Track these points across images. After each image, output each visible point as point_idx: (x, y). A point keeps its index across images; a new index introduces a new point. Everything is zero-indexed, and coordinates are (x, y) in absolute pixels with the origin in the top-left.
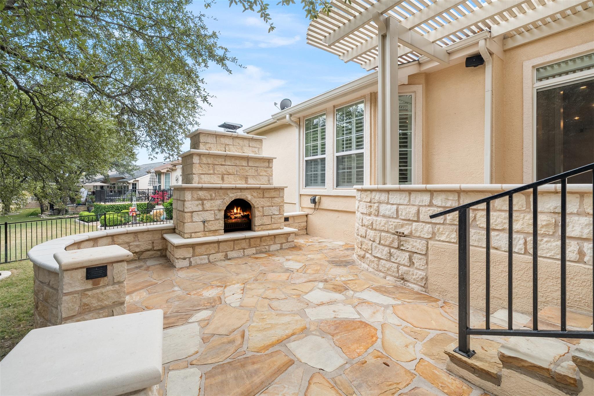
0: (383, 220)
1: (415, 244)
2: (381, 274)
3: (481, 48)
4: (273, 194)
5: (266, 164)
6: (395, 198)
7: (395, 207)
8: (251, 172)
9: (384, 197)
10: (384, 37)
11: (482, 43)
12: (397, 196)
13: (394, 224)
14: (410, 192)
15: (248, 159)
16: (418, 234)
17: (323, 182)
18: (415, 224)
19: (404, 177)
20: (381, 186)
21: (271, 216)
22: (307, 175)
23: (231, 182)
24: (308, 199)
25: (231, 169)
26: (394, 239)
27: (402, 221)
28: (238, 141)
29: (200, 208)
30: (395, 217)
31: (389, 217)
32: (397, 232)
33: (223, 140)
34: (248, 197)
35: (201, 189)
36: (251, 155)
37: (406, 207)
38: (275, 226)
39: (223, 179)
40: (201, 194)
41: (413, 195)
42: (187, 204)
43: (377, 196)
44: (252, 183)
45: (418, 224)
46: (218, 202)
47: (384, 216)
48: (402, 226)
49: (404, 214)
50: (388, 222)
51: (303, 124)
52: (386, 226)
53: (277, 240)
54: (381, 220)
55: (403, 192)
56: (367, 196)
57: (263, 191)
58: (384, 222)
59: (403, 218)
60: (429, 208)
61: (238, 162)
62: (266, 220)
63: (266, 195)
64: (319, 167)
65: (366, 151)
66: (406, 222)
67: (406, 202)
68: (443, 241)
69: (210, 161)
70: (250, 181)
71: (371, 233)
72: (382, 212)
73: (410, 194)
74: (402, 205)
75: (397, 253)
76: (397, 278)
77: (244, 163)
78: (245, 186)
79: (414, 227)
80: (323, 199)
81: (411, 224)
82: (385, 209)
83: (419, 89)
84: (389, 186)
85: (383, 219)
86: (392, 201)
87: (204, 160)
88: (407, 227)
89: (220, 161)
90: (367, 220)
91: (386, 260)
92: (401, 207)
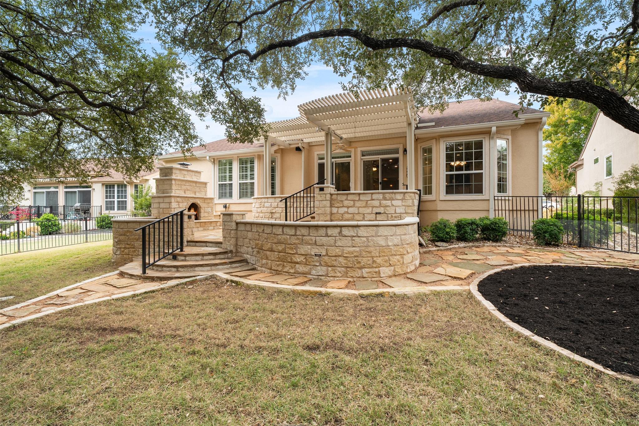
0: (266, 209)
3: (300, 145)
4: (209, 201)
5: (204, 186)
6: (270, 200)
7: (270, 203)
8: (197, 189)
9: (266, 200)
10: (266, 141)
11: (300, 144)
13: (270, 209)
14: (275, 198)
15: (196, 182)
16: (278, 212)
17: (231, 195)
18: (277, 209)
19: (273, 193)
20: (265, 196)
21: (208, 213)
22: (219, 192)
23: (189, 194)
24: (222, 206)
25: (189, 188)
26: (270, 215)
28: (190, 172)
29: (178, 206)
30: (270, 207)
31: (268, 207)
32: (271, 212)
33: (183, 172)
34: (198, 202)
35: (178, 197)
36: (196, 180)
38: (210, 218)
39: (185, 192)
40: (179, 199)
42: (173, 204)
43: (263, 200)
44: (198, 195)
46: (185, 204)
48: (273, 210)
49: (273, 205)
50: (268, 209)
51: (216, 162)
52: (267, 211)
53: (212, 225)
55: (273, 198)
56: (259, 201)
57: (204, 199)
59: (273, 207)
61: (191, 184)
62: (206, 215)
63: (206, 201)
64: (228, 188)
65: (255, 181)
67: (273, 201)
69: (180, 183)
70: (197, 194)
71: (261, 215)
72: (265, 206)
77: (194, 185)
78: (194, 196)
80: (231, 206)
82: (266, 205)
83: (279, 155)
84: (268, 196)
87: (177, 183)
89: (184, 183)
90: (259, 210)
92: (272, 203)
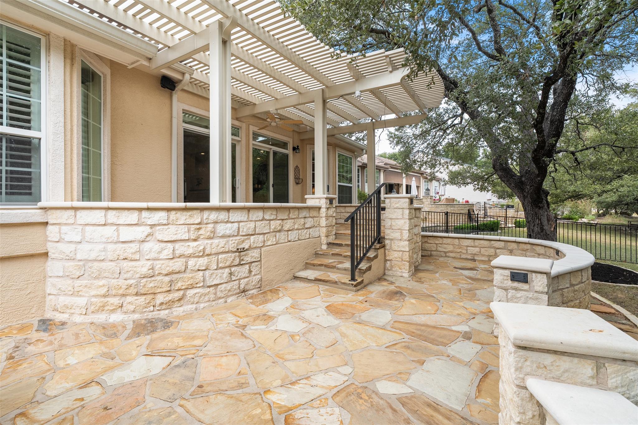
0: (222, 242)
1: (253, 255)
2: (221, 300)
6: (235, 216)
7: (236, 225)
12: (239, 214)
13: (236, 242)
16: (255, 246)
18: (252, 237)
26: (235, 257)
27: (243, 238)
30: (236, 234)
31: (229, 236)
32: (238, 249)
37: (246, 223)
41: (252, 212)
45: (255, 236)
47: (223, 237)
48: (243, 241)
49: (245, 230)
50: (228, 242)
52: (227, 246)
54: (219, 242)
55: (243, 210)
58: (224, 242)
59: (244, 234)
60: (262, 222)
66: (246, 237)
67: (245, 219)
68: (269, 246)
71: (201, 262)
72: (219, 233)
73: (249, 211)
74: (242, 222)
75: (238, 270)
76: (239, 293)
79: (252, 241)
81: (249, 239)
82: (223, 229)
85: (221, 240)
86: (234, 219)
88: (247, 241)
91: (226, 283)
92: (241, 224)
